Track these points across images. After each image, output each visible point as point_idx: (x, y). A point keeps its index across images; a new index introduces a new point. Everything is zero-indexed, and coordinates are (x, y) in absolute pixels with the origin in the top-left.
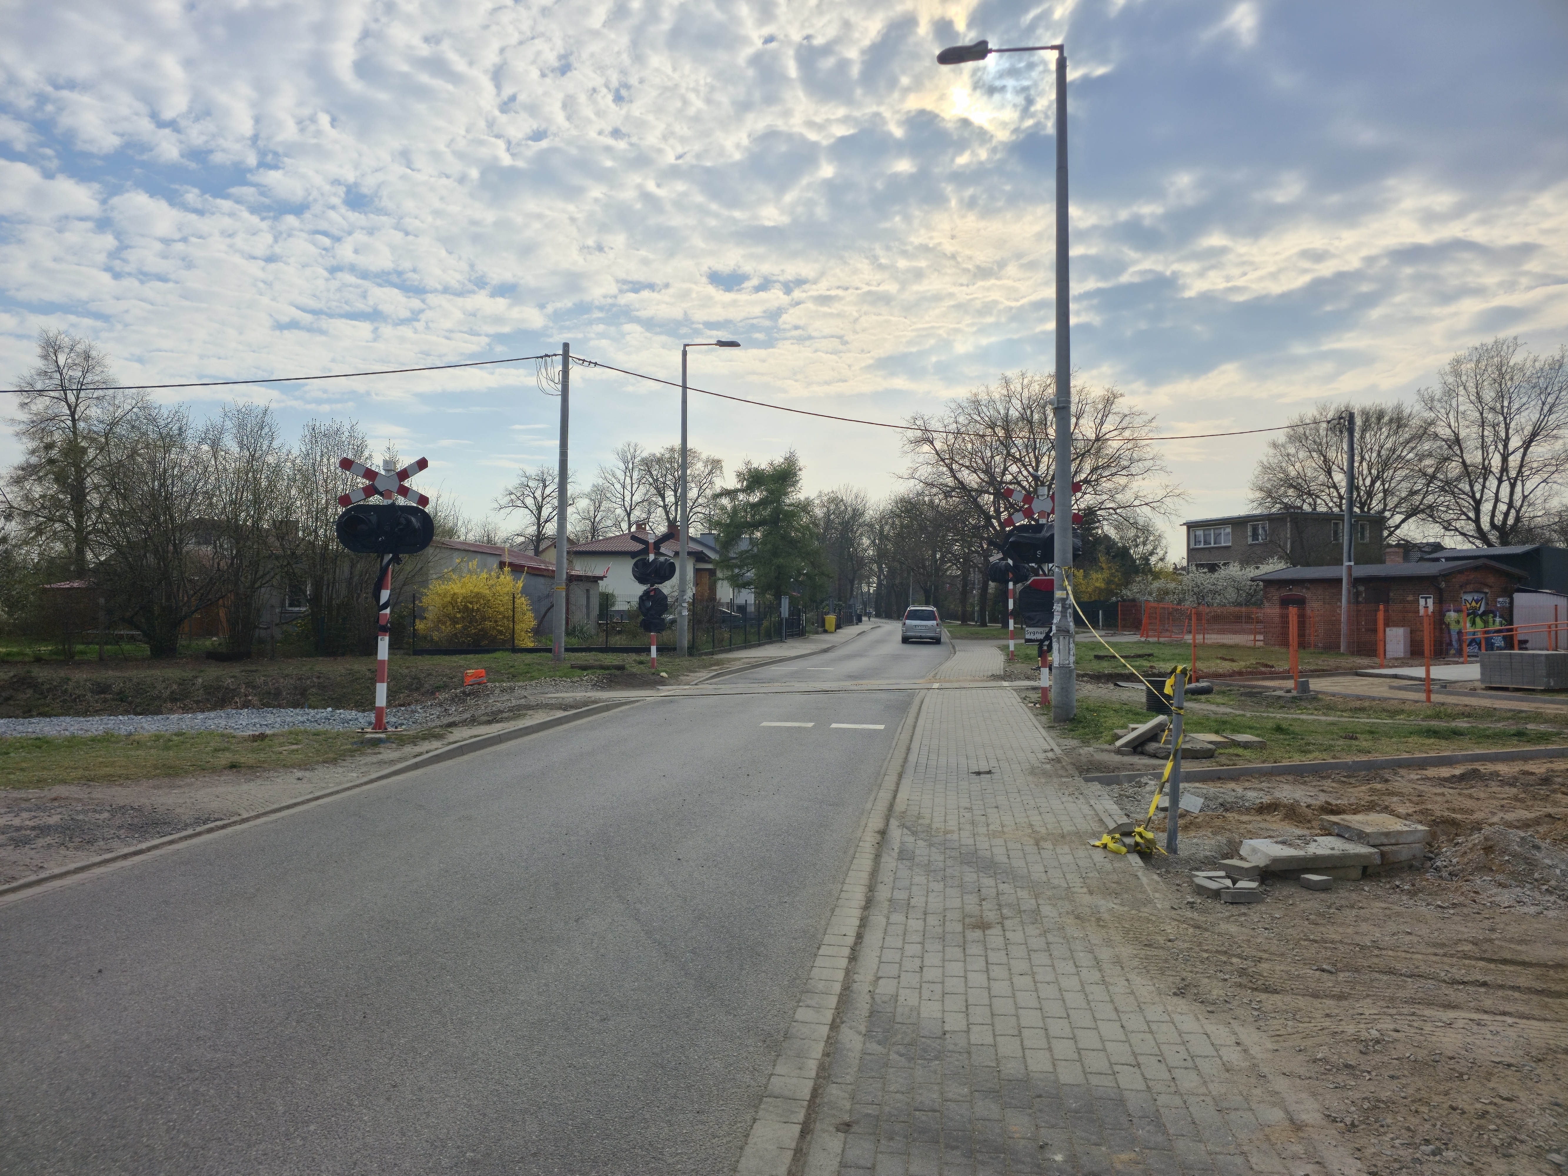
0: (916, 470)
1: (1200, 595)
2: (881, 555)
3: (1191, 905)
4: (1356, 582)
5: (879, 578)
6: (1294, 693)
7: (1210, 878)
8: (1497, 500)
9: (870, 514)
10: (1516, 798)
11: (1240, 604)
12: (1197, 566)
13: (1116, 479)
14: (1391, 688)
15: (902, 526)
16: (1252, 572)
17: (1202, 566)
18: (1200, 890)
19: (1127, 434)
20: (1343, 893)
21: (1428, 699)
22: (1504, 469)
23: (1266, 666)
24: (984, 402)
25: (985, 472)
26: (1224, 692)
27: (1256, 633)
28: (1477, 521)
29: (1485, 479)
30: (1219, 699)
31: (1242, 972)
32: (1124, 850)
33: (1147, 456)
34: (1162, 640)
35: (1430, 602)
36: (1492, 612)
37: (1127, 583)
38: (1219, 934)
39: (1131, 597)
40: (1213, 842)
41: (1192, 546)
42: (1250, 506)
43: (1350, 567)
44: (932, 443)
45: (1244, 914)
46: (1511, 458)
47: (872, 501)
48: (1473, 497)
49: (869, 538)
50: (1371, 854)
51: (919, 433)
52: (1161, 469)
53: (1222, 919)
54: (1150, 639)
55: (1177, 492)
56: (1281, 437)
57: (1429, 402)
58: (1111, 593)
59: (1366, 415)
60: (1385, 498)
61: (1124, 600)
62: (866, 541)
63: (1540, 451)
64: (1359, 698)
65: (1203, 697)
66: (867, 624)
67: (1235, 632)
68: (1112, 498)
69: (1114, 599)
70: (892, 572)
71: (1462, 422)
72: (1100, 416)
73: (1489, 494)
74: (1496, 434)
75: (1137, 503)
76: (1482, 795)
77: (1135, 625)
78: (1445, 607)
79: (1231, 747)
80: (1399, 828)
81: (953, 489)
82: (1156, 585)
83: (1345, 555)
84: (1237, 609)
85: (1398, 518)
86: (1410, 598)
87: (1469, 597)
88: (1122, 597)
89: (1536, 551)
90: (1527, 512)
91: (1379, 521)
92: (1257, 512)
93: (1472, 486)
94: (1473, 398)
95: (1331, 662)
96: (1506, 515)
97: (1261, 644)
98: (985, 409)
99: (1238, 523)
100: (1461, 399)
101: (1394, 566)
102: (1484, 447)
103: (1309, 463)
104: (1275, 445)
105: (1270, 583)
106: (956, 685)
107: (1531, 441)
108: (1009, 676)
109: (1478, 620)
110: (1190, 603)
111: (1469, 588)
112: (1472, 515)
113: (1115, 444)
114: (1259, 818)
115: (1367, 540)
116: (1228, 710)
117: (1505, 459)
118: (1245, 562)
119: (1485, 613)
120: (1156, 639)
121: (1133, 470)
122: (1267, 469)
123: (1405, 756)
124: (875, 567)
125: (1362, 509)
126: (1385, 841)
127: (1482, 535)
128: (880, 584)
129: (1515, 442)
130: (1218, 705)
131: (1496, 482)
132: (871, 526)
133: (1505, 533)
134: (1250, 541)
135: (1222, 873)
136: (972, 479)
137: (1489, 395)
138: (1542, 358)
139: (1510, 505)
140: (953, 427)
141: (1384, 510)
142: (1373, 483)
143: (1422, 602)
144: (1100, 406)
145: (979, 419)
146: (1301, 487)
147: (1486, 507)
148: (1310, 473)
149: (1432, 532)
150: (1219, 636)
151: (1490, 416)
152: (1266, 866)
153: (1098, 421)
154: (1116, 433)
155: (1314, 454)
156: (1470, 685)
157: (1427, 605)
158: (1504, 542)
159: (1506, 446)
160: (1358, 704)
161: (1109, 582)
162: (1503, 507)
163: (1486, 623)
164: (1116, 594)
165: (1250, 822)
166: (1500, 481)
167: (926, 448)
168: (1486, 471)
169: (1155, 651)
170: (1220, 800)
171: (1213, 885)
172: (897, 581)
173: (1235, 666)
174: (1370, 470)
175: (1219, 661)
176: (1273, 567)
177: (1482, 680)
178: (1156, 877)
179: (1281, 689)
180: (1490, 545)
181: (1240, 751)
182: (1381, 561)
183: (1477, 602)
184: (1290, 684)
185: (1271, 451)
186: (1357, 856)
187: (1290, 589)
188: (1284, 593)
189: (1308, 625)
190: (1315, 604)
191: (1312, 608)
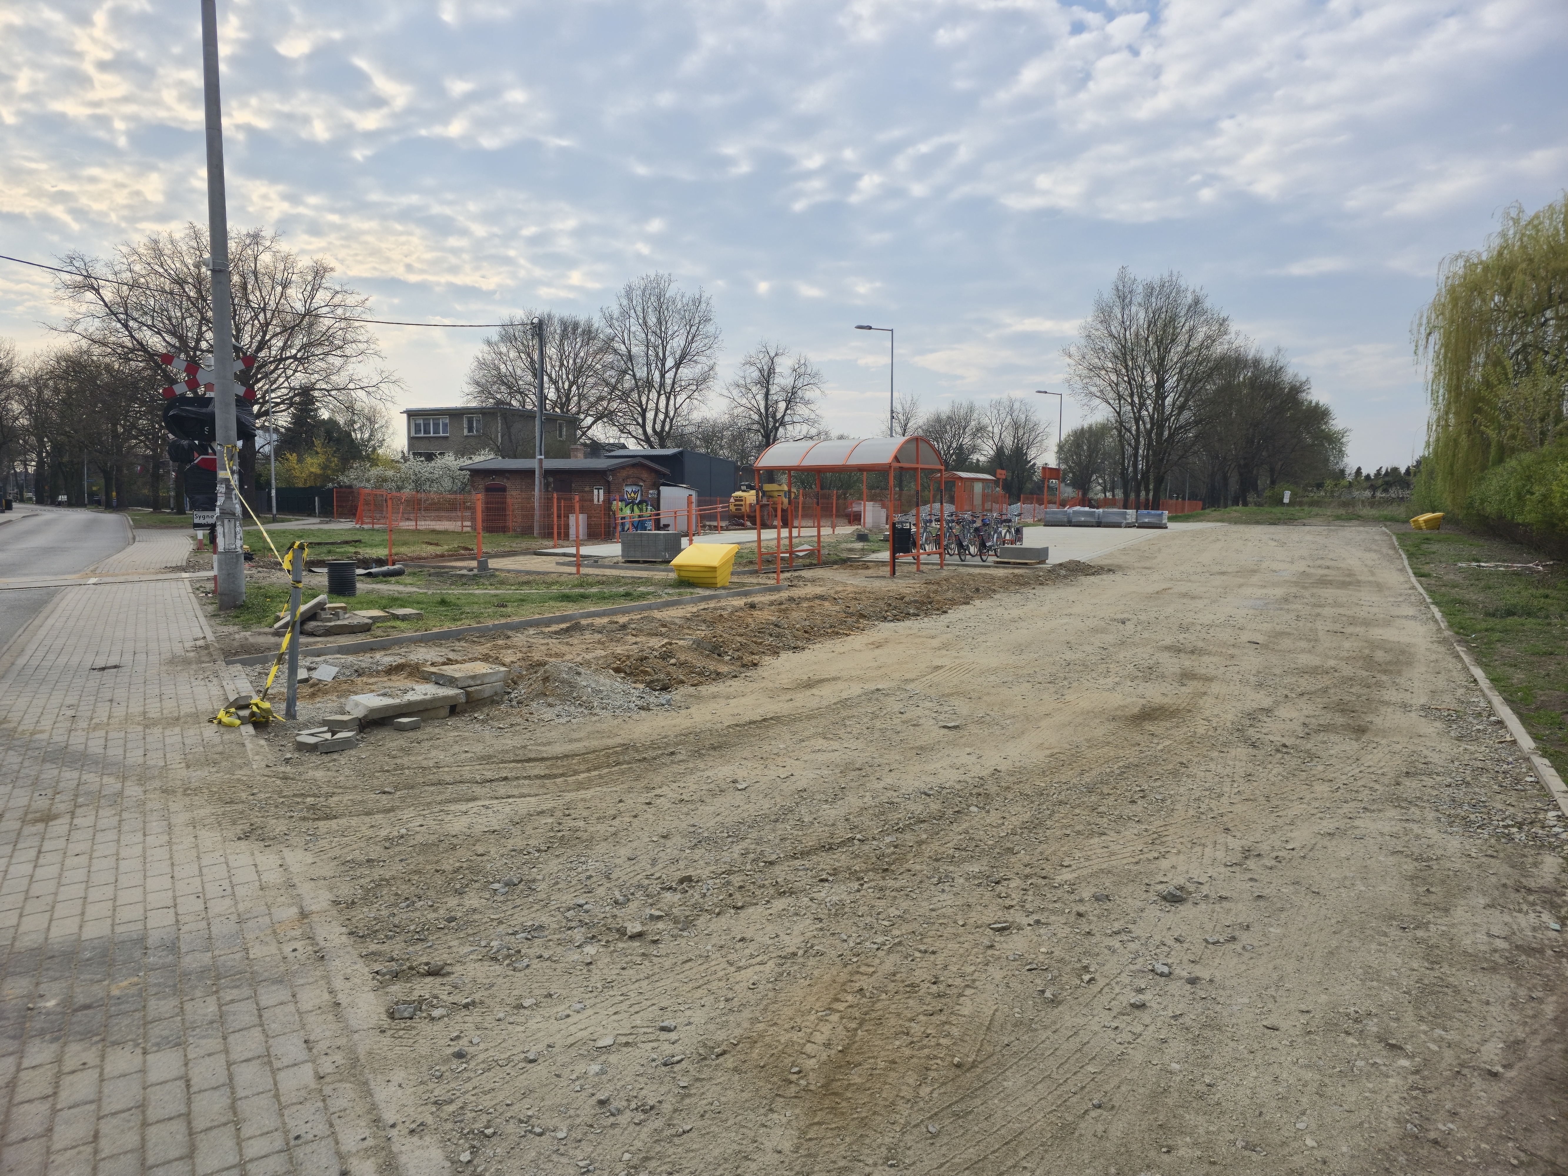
0: (77, 321)
1: (418, 483)
2: (40, 426)
3: (287, 761)
4: (548, 473)
5: (39, 455)
6: (475, 571)
7: (312, 735)
8: (657, 410)
9: (18, 374)
10: (599, 642)
11: (455, 492)
12: (414, 454)
13: (330, 359)
14: (558, 563)
15: (69, 392)
16: (465, 462)
17: (420, 454)
18: (302, 747)
19: (340, 311)
20: (429, 730)
21: (578, 572)
22: (662, 385)
23: (466, 549)
24: (166, 252)
25: (173, 334)
26: (414, 574)
27: (463, 519)
28: (643, 426)
29: (649, 391)
30: (408, 579)
31: (313, 807)
32: (238, 722)
33: (360, 338)
34: (376, 526)
35: (601, 492)
36: (645, 502)
37: (344, 468)
38: (305, 781)
39: (348, 483)
40: (335, 704)
41: (413, 434)
42: (465, 399)
43: (541, 460)
44: (97, 291)
45: (335, 760)
46: (667, 375)
47: (23, 357)
48: (641, 406)
49: (21, 402)
50: (457, 694)
51: (80, 278)
52: (375, 354)
53: (312, 768)
54: (365, 526)
55: (394, 379)
56: (494, 334)
57: (610, 320)
58: (327, 479)
59: (564, 325)
60: (579, 402)
61: (341, 487)
62: (16, 407)
63: (685, 372)
64: (528, 573)
65: (393, 579)
66: (19, 510)
67: (450, 519)
68: (326, 379)
69: (330, 485)
70: (58, 448)
71: (633, 341)
72: (309, 288)
73: (651, 405)
74: (657, 354)
75: (351, 386)
76: (576, 642)
77: (350, 512)
78: (612, 496)
79: (389, 620)
80: (484, 671)
81: (132, 351)
82: (374, 472)
83: (537, 449)
84: (453, 496)
85: (590, 420)
86: (587, 489)
87: (629, 489)
88: (339, 483)
89: (681, 453)
90: (679, 421)
91: (574, 422)
92: (474, 404)
93: (640, 397)
94: (641, 321)
95: (524, 544)
96: (664, 422)
97: (469, 529)
98: (169, 262)
99: (455, 414)
100: (632, 320)
101: (579, 462)
102: (648, 365)
103: (519, 363)
104: (489, 343)
105: (477, 473)
106: (122, 579)
107: (680, 363)
108: (193, 567)
109: (635, 507)
110: (408, 491)
111: (629, 481)
112: (640, 420)
113: (327, 322)
114: (386, 679)
115: (564, 437)
116: (415, 589)
117: (662, 376)
118: (461, 453)
119: (640, 503)
120: (370, 526)
121: (348, 350)
122: (482, 364)
123: (537, 617)
124: (33, 440)
125: (561, 409)
126: (472, 683)
127: (647, 440)
128: (40, 464)
129: (670, 362)
130: (406, 585)
131: (656, 395)
132: (22, 388)
133: (662, 437)
134: (466, 432)
135: (325, 729)
136: (156, 342)
137: (652, 320)
138: (687, 295)
139: (666, 414)
140: (127, 276)
141: (578, 413)
142: (570, 387)
143: (596, 492)
144: (310, 278)
145: (161, 270)
146: (511, 385)
147: (650, 415)
148: (519, 372)
149: (611, 433)
150: (434, 523)
151: (652, 339)
152: (365, 716)
153: (306, 293)
154: (326, 309)
155: (523, 355)
156: (615, 560)
157: (599, 495)
158: (662, 446)
159: (663, 365)
160: (525, 578)
161: (325, 467)
162: (661, 416)
163: (641, 510)
164: (332, 480)
165: (376, 683)
166: (659, 395)
167: (90, 295)
168: (649, 384)
169: (365, 537)
170: (356, 667)
171: (312, 740)
172: (66, 459)
173: (438, 550)
174: (567, 374)
175: (424, 546)
176: (484, 459)
177: (623, 556)
178: (263, 742)
179: (465, 568)
180: (652, 447)
181: (398, 623)
182: (566, 456)
183: (635, 493)
184: (474, 564)
185: (486, 348)
186: (445, 698)
187: (493, 479)
188: (488, 482)
189: (509, 513)
190: (515, 493)
191: (512, 496)
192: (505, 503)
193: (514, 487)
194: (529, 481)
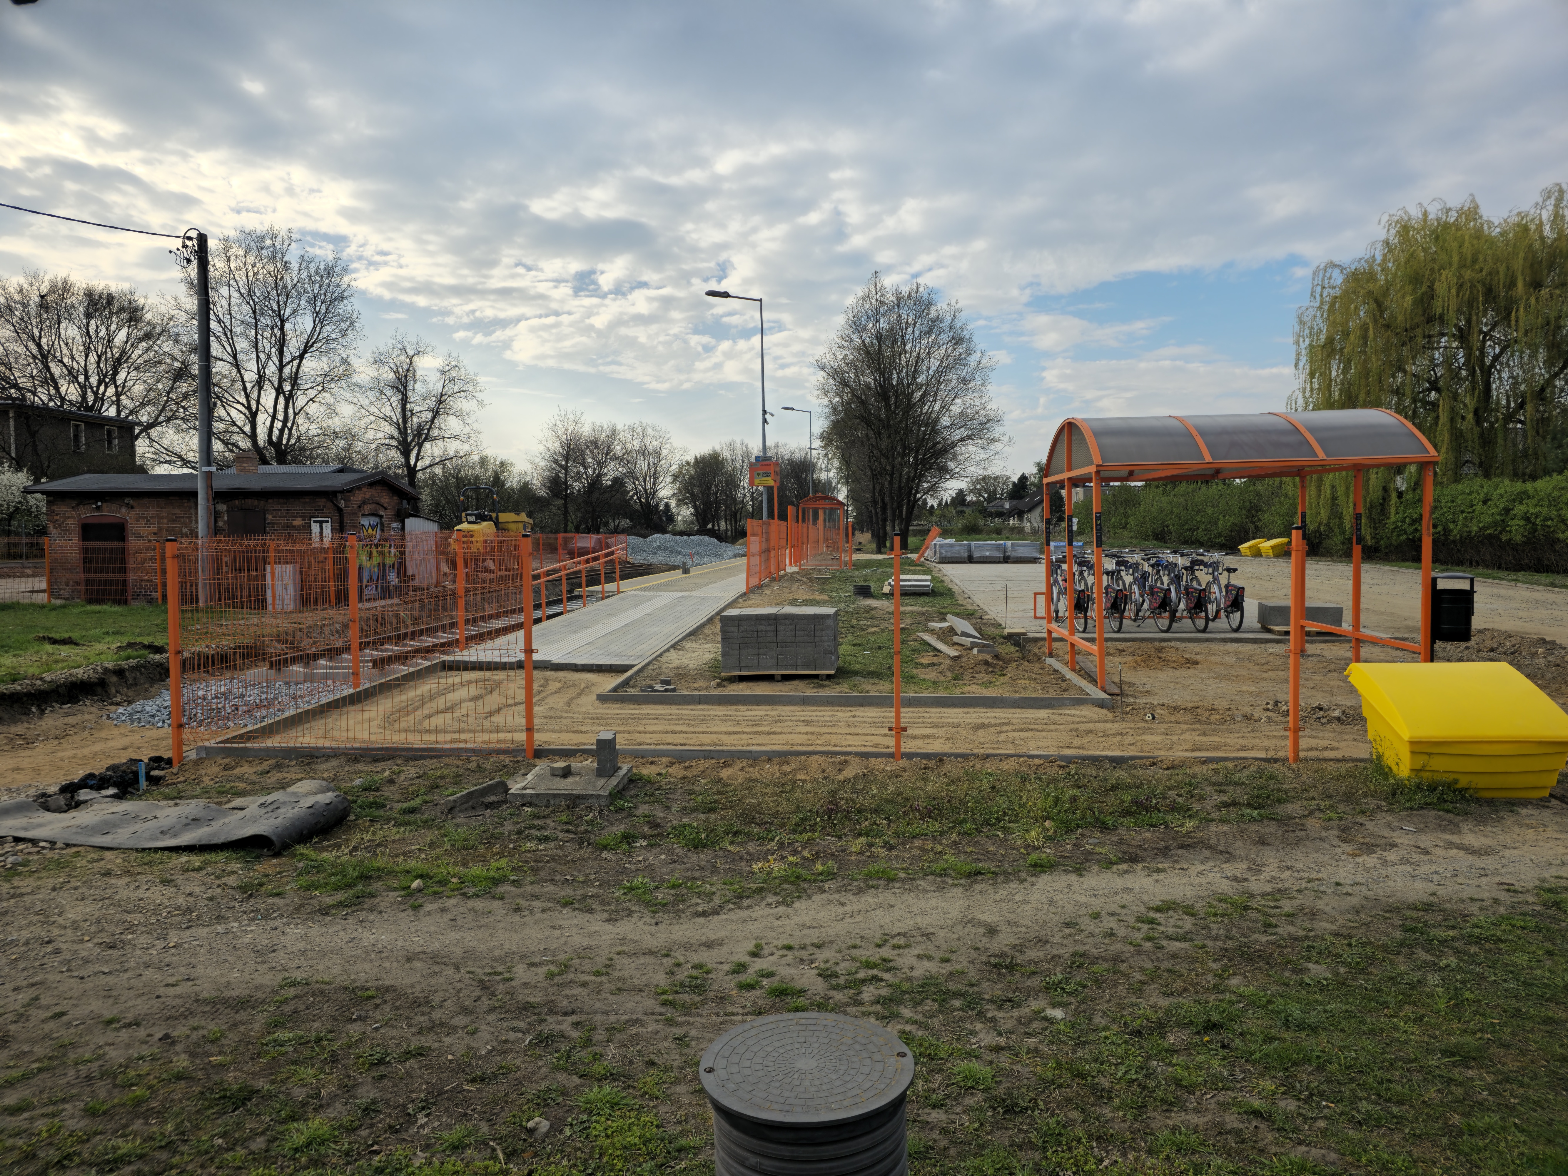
4: (216, 497)
8: (274, 414)
28: (253, 436)
29: (260, 388)
48: (249, 407)
78: (346, 533)
86: (298, 522)
87: (366, 522)
90: (302, 431)
91: (129, 429)
96: (281, 431)
105: (60, 497)
107: (306, 351)
109: (374, 551)
111: (366, 509)
112: (247, 428)
115: (116, 451)
119: (382, 544)
129: (290, 351)
133: (281, 452)
138: (317, 261)
143: (315, 528)
147: (264, 420)
157: (322, 533)
162: (278, 425)
183: (374, 528)
187: (98, 508)
188: (87, 513)
189: (131, 565)
190: (144, 532)
191: (140, 537)
192: (123, 551)
193: (143, 521)
194: (177, 511)
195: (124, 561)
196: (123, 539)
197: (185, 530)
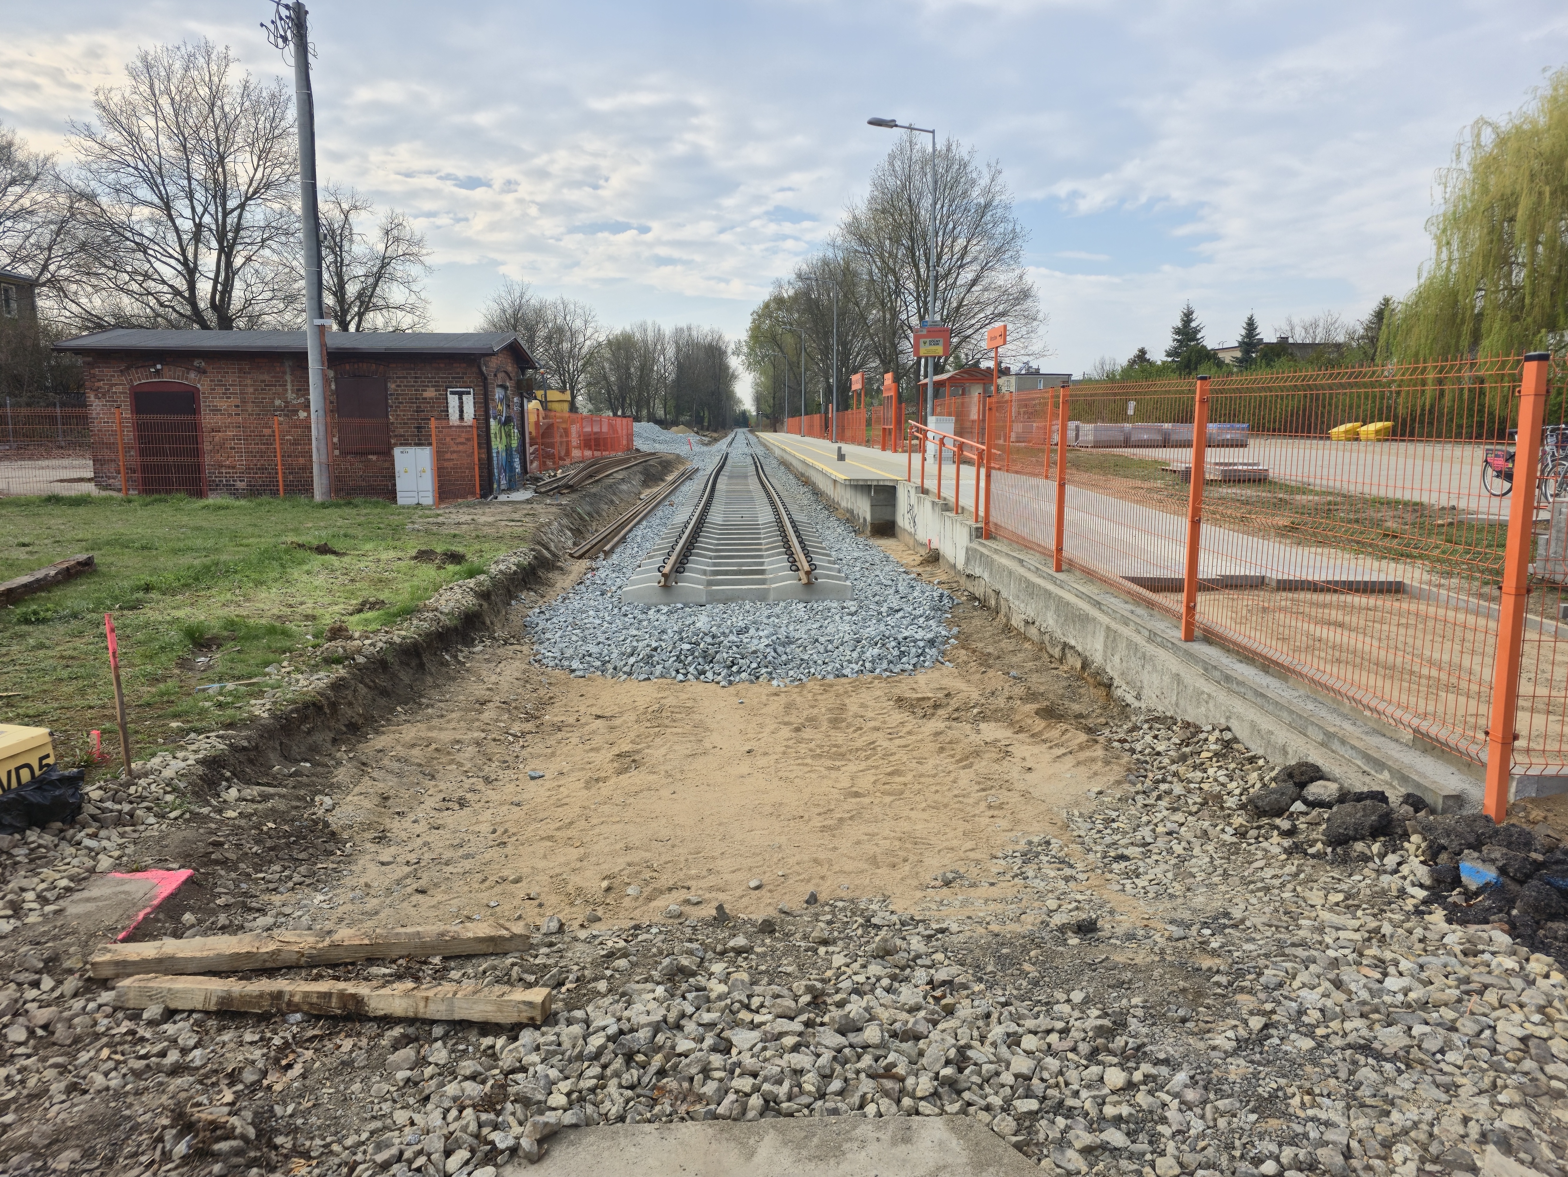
35: (468, 399)
36: (512, 419)
86: (430, 393)
87: (497, 395)
105: (103, 357)
115: (14, 314)
143: (453, 401)
157: (461, 407)
163: (508, 437)
183: (501, 402)
187: (157, 371)
188: (141, 378)
189: (207, 447)
190: (223, 404)
191: (216, 410)
192: (196, 427)
193: (221, 390)
194: (266, 377)
195: (196, 440)
196: (195, 411)
197: (278, 402)
